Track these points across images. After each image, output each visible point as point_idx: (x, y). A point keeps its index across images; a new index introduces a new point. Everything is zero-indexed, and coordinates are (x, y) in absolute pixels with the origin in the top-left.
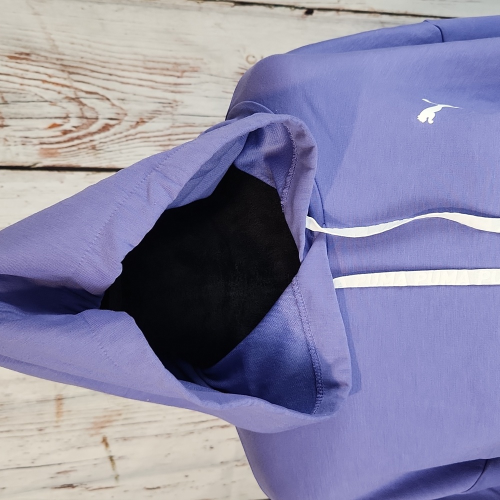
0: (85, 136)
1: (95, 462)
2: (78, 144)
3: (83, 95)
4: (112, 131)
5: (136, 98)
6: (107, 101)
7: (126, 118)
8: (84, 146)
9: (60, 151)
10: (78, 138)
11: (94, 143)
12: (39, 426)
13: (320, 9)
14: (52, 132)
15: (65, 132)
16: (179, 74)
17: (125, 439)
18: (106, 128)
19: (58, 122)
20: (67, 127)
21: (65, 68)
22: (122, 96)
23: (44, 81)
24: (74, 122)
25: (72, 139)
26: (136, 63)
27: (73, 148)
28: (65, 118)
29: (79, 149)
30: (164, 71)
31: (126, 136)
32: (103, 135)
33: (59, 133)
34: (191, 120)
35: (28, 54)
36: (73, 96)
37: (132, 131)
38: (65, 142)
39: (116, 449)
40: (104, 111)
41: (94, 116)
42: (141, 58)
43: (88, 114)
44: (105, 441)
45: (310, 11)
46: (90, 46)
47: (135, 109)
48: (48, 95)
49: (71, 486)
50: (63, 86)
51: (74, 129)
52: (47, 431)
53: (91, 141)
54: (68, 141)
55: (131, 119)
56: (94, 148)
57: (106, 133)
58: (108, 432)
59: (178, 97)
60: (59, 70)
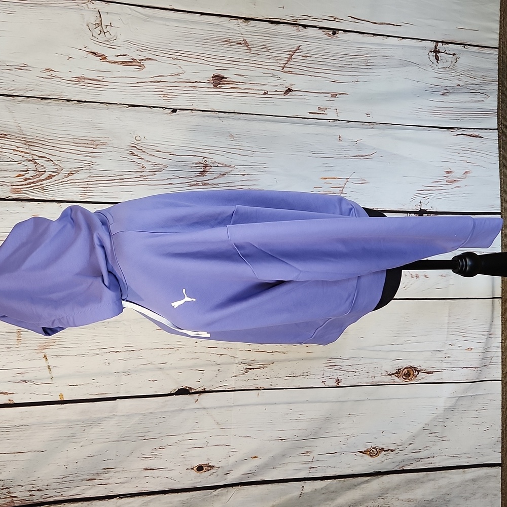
0: (37, 181)
1: (40, 369)
2: (33, 186)
3: (37, 158)
4: (54, 179)
5: (68, 160)
6: (51, 162)
7: (62, 172)
8: (37, 187)
9: (22, 190)
10: (33, 183)
11: (43, 186)
12: (7, 346)
13: (180, 109)
14: (18, 179)
15: (26, 179)
16: (94, 147)
17: (57, 356)
18: (50, 177)
19: (22, 173)
20: (27, 176)
21: (27, 143)
22: (60, 159)
23: (14, 150)
24: (31, 173)
25: (30, 183)
26: (68, 140)
27: (31, 188)
28: (26, 171)
29: (34, 189)
30: (86, 145)
31: (62, 182)
32: (48, 181)
33: (22, 180)
34: (101, 173)
35: (5, 135)
36: (31, 159)
37: (66, 179)
38: (25, 185)
39: (51, 362)
40: (50, 167)
41: (43, 170)
42: (72, 137)
43: (39, 169)
44: (45, 356)
45: (174, 111)
46: (41, 130)
47: (67, 166)
48: (17, 158)
49: (25, 381)
50: (25, 153)
51: (31, 177)
52: (11, 349)
53: (41, 184)
54: (28, 184)
55: (65, 172)
56: (43, 188)
57: (50, 180)
58: (47, 352)
59: (93, 160)
60: (23, 144)
